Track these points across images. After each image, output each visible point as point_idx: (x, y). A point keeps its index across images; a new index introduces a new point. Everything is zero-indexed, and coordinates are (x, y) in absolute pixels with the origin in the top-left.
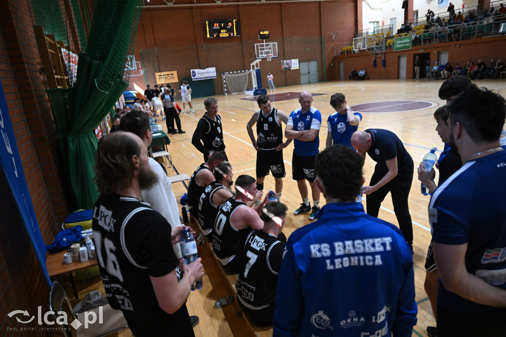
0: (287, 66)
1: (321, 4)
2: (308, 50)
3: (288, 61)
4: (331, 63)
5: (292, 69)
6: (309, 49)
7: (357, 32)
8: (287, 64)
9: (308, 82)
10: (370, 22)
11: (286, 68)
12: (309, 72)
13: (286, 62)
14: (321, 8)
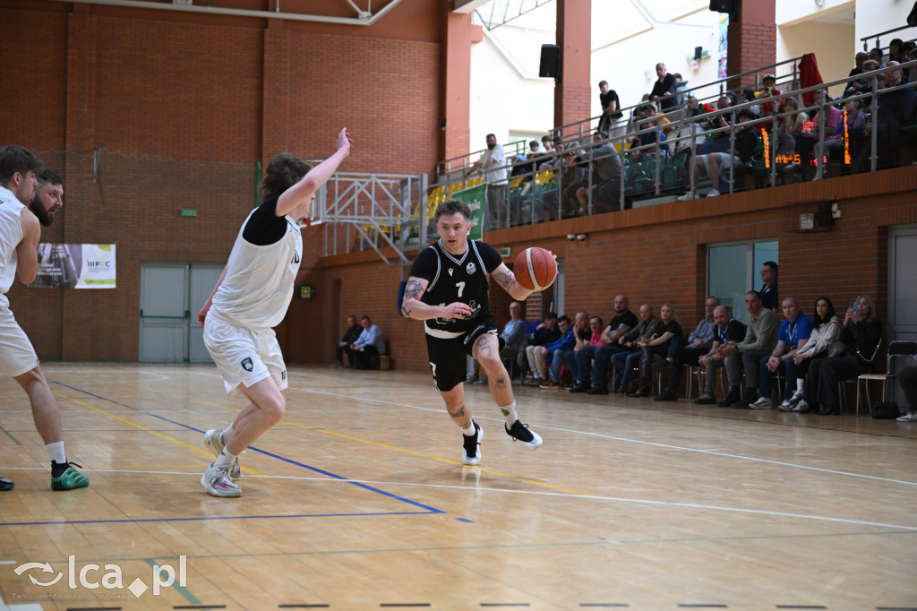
0: (55, 272)
1: (267, 31)
2: (185, 213)
3: (64, 250)
4: (305, 285)
5: (80, 285)
6: (193, 213)
7: (443, 167)
8: (54, 259)
9: (180, 357)
10: (512, 133)
11: (47, 279)
12: (188, 314)
13: (54, 252)
14: (267, 47)
